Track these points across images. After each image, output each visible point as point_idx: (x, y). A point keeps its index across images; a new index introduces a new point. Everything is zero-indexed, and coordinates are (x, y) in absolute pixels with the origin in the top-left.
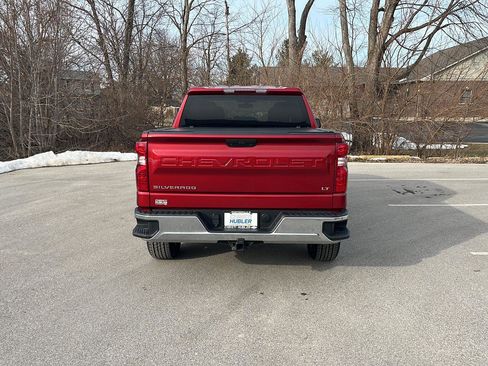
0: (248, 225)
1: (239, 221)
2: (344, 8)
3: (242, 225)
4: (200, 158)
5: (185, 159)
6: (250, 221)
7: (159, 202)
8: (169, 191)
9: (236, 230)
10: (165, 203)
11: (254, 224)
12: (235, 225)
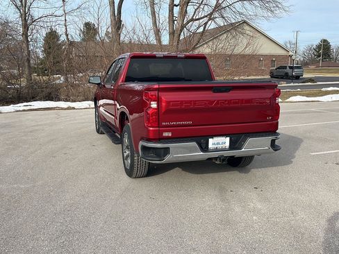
0: (223, 146)
1: (218, 144)
2: (153, 4)
3: (220, 146)
4: (196, 101)
5: (186, 102)
6: (225, 143)
7: (166, 134)
8: (173, 126)
9: (216, 150)
10: (170, 134)
11: (227, 144)
12: (215, 146)
